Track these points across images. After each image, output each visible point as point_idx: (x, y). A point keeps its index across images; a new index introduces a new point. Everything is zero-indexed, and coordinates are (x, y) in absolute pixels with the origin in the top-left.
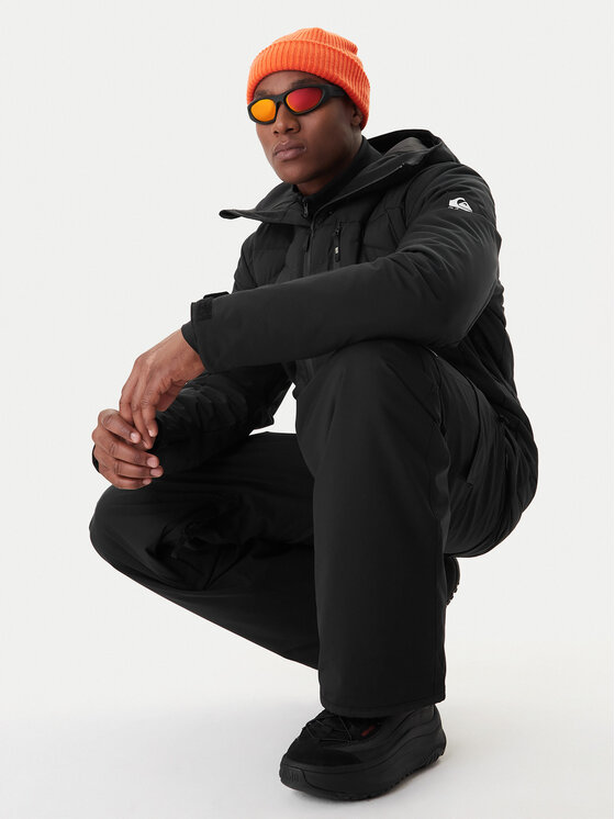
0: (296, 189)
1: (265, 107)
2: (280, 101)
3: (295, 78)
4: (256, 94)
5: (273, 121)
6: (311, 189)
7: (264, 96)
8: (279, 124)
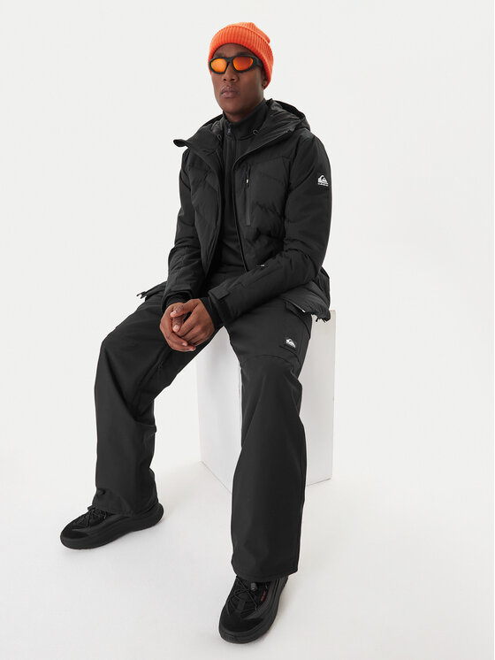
0: (226, 118)
1: (220, 64)
2: (229, 62)
3: (240, 50)
4: (215, 55)
5: (223, 73)
6: (235, 120)
7: (220, 57)
8: (226, 75)
